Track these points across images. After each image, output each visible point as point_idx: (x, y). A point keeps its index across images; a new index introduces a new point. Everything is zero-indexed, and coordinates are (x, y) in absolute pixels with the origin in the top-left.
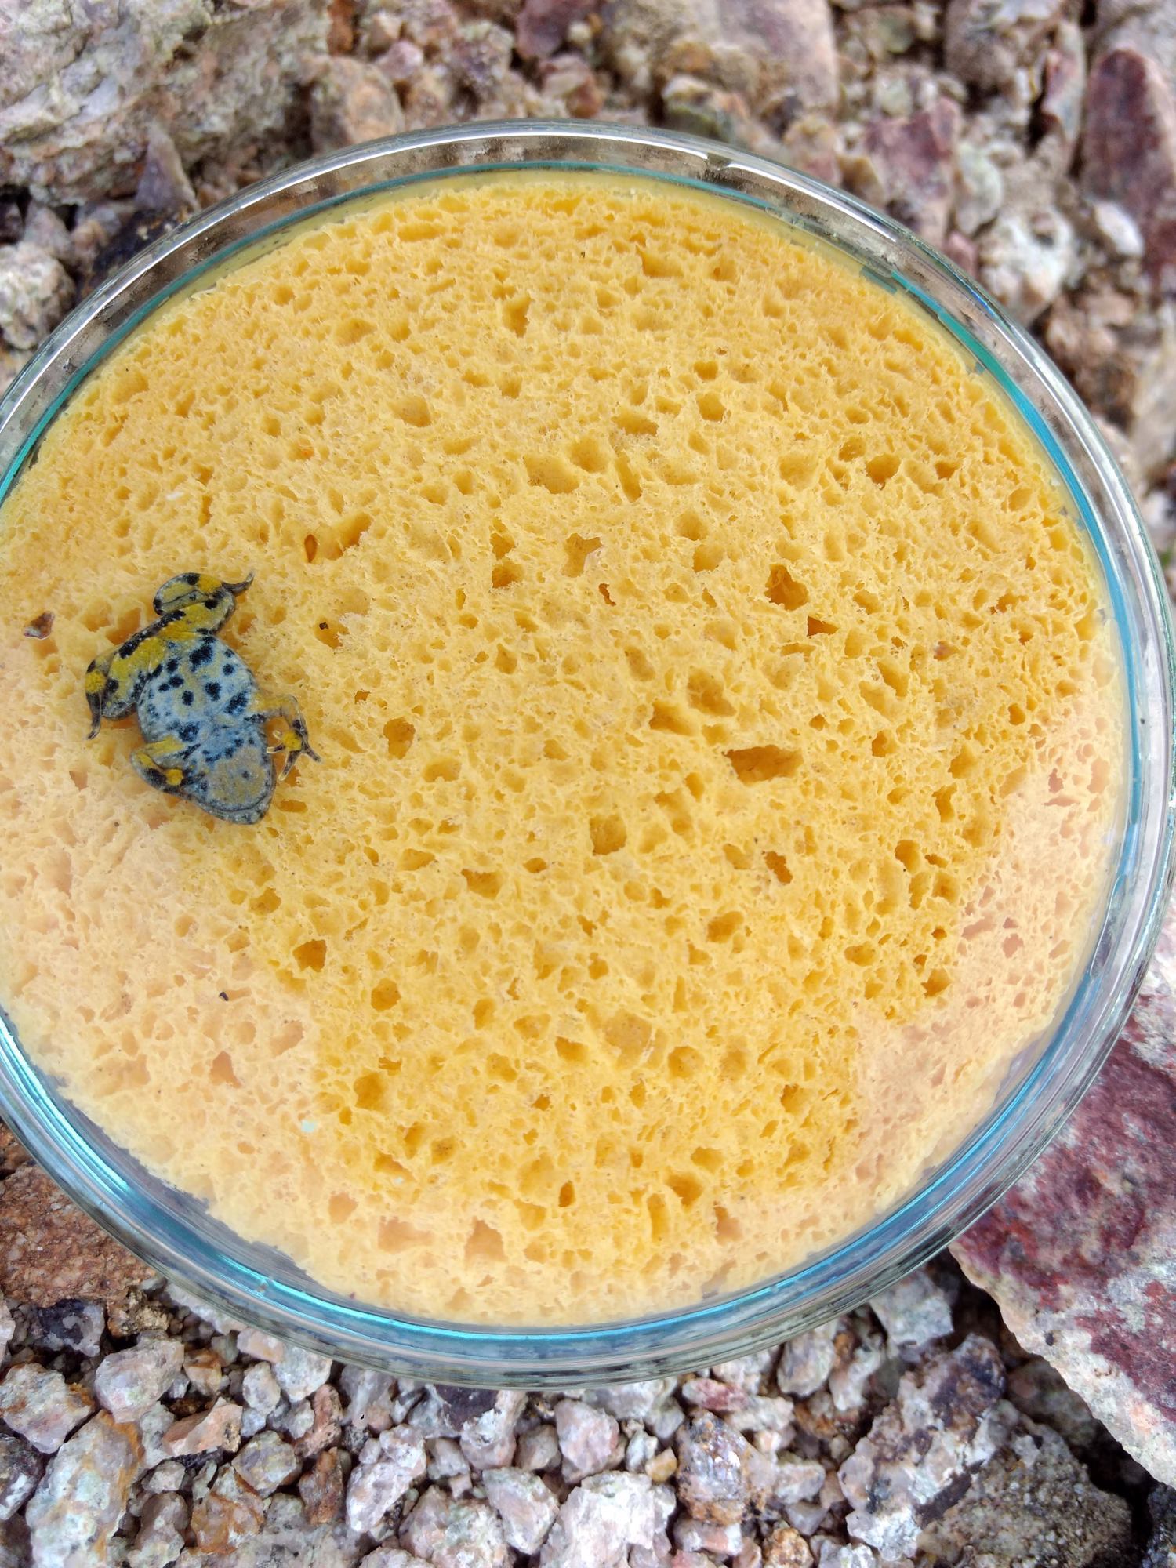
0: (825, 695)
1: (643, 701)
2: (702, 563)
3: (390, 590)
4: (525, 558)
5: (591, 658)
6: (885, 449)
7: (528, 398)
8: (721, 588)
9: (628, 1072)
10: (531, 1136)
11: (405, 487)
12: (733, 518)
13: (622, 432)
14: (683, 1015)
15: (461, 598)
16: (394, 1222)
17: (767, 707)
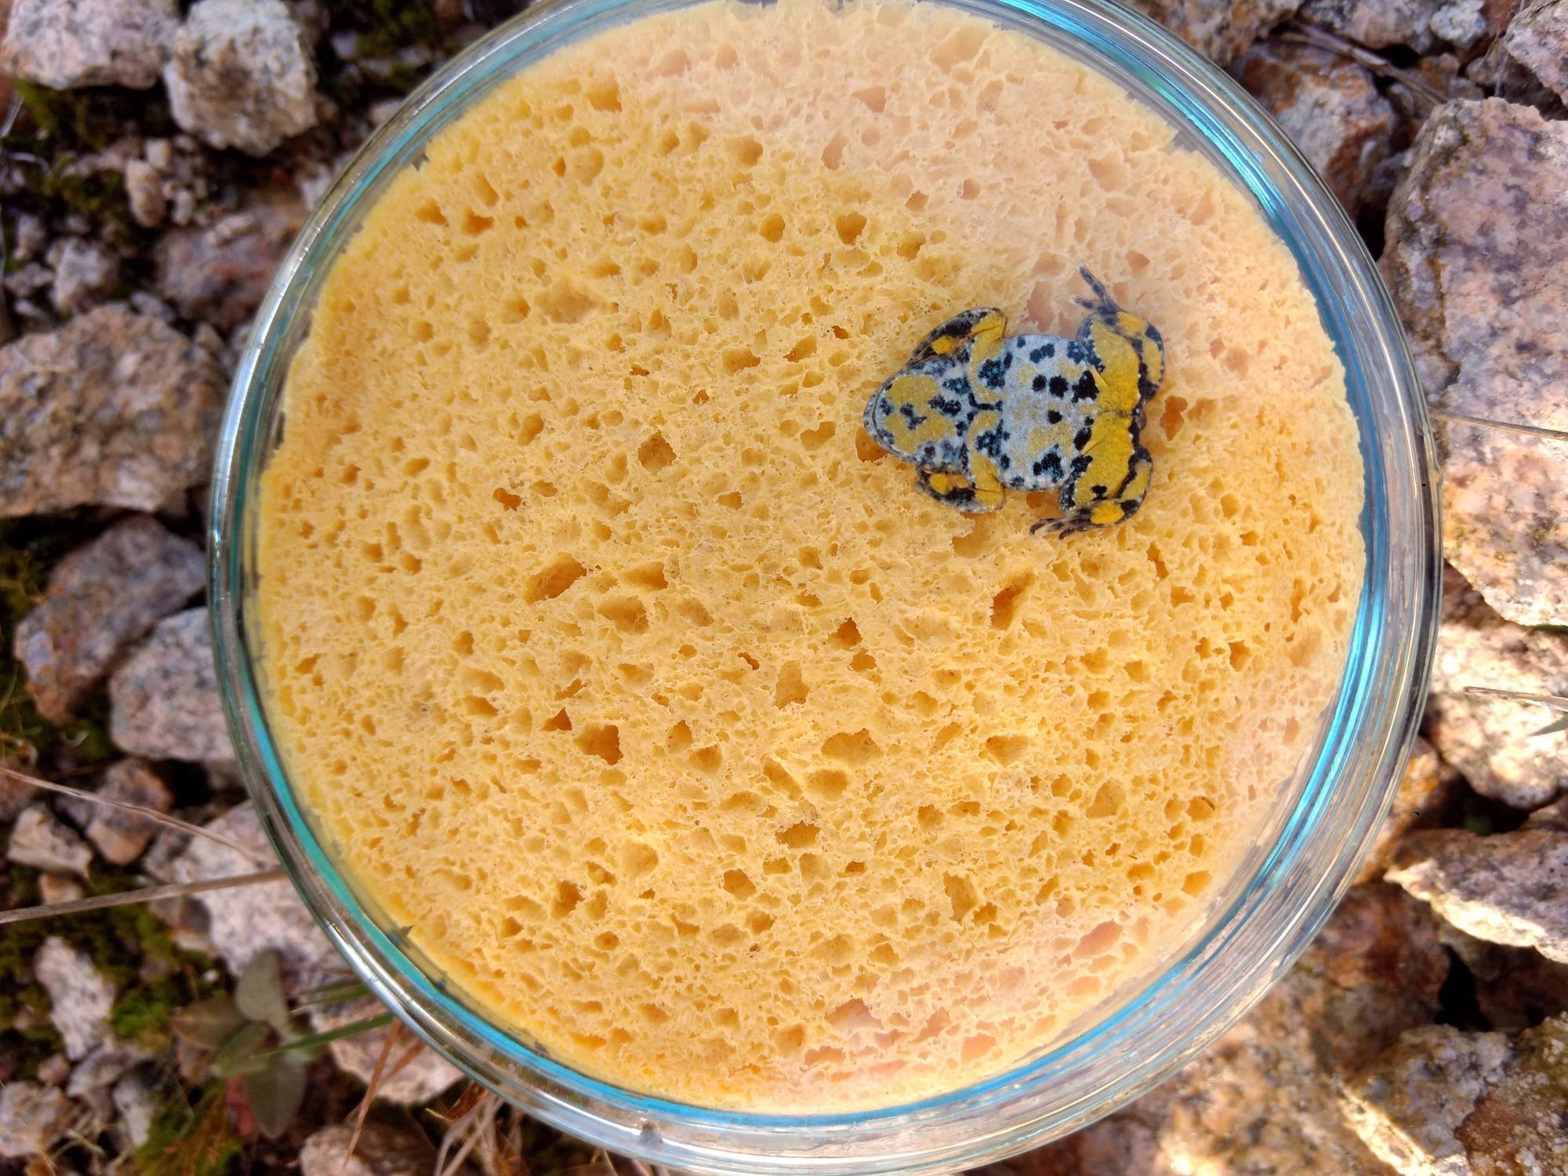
0: (531, 665)
1: (677, 582)
2: (682, 731)
3: (944, 570)
4: (835, 659)
5: (738, 598)
6: (570, 921)
7: (908, 813)
8: (656, 716)
9: (556, 280)
10: (607, 192)
11: (978, 671)
12: (673, 785)
13: (808, 821)
14: (533, 345)
15: (876, 595)
16: (680, 72)
17: (573, 630)
